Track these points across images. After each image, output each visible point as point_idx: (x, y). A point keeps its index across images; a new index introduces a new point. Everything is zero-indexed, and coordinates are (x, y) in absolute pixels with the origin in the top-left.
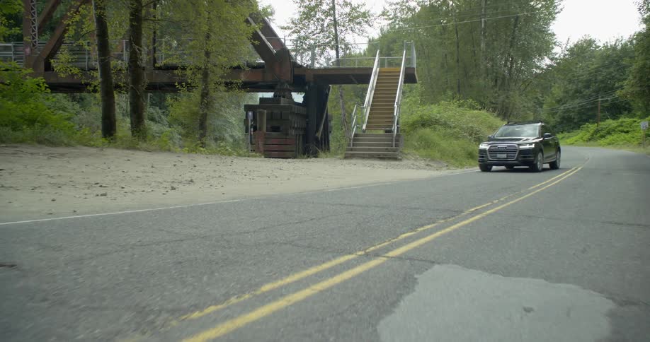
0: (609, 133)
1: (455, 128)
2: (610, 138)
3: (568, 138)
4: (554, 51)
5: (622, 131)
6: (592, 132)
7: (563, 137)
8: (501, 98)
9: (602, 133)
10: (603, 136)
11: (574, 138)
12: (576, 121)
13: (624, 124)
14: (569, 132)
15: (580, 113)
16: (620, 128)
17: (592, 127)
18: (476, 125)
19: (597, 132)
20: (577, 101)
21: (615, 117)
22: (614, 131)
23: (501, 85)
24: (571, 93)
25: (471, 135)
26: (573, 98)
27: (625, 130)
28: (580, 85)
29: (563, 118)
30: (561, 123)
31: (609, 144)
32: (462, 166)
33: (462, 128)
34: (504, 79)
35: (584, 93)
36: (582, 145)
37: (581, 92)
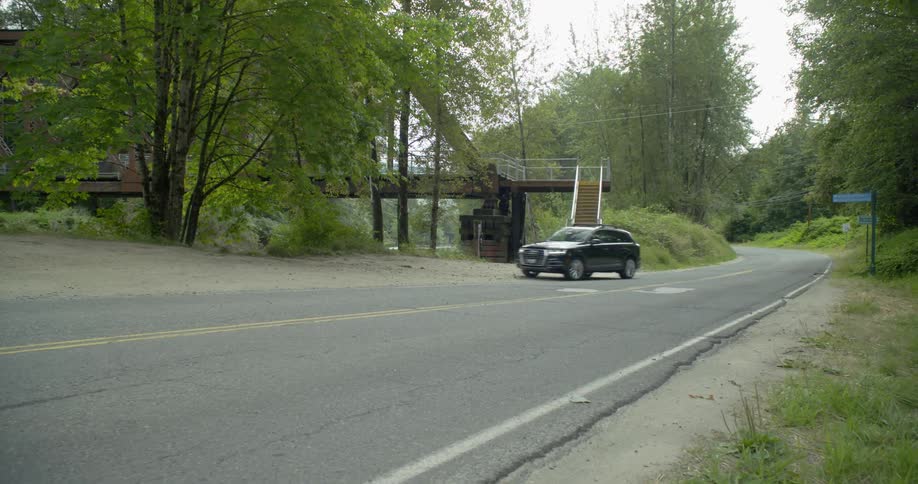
0: (820, 234)
1: (646, 234)
2: (820, 239)
3: (778, 238)
4: (750, 142)
5: (834, 232)
6: (803, 231)
7: (772, 238)
8: (693, 195)
9: (813, 233)
10: (814, 238)
11: (785, 239)
12: (788, 216)
13: (837, 223)
14: (779, 231)
15: (792, 207)
16: (833, 229)
17: (803, 226)
18: (665, 231)
19: (808, 231)
20: (788, 193)
21: (828, 215)
22: (826, 231)
23: (693, 182)
24: (782, 182)
25: (661, 241)
26: (784, 188)
27: (838, 230)
28: (792, 173)
29: (773, 214)
30: (769, 220)
31: (819, 247)
32: (655, 268)
33: (653, 235)
34: (695, 174)
35: (797, 183)
36: (793, 248)
37: (793, 182)
